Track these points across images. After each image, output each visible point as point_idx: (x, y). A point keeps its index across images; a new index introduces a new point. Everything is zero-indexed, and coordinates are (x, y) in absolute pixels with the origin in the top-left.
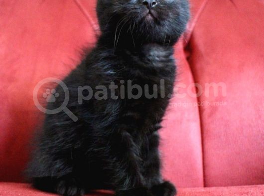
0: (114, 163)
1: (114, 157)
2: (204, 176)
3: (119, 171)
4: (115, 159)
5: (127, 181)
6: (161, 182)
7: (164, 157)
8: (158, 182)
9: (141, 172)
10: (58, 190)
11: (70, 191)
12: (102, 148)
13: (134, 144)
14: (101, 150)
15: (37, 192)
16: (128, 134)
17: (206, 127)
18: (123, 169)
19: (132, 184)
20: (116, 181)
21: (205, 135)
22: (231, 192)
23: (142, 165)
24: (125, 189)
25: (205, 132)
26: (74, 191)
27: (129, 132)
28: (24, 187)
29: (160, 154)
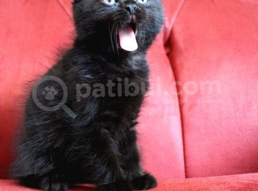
0: (94, 159)
1: (95, 153)
2: (186, 167)
3: (99, 167)
4: (95, 155)
5: (108, 176)
6: (142, 174)
7: (142, 150)
8: (139, 174)
9: (121, 166)
10: (42, 186)
11: (54, 187)
12: (82, 146)
13: (112, 140)
14: (82, 147)
15: (23, 189)
16: (107, 131)
17: (186, 120)
18: (104, 164)
19: (113, 178)
20: (98, 176)
21: (185, 128)
22: (209, 183)
23: (122, 159)
24: (107, 183)
25: (185, 125)
26: (57, 187)
27: (107, 129)
28: (11, 184)
29: (138, 148)
